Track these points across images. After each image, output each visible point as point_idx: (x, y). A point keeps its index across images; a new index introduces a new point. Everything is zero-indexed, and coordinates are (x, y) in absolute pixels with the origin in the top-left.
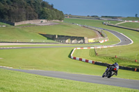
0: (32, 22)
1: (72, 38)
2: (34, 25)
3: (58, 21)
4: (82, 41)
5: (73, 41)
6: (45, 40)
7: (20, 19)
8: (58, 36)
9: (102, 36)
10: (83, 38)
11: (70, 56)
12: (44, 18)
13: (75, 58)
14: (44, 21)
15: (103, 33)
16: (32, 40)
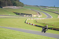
0: (10, 7)
1: (27, 15)
2: (11, 8)
3: (21, 7)
4: (31, 16)
5: (27, 16)
6: (15, 15)
7: (5, 6)
8: (21, 13)
9: (39, 14)
10: (31, 15)
11: (25, 22)
12: (15, 6)
13: (27, 23)
14: (15, 7)
15: (40, 13)
16: (10, 15)
